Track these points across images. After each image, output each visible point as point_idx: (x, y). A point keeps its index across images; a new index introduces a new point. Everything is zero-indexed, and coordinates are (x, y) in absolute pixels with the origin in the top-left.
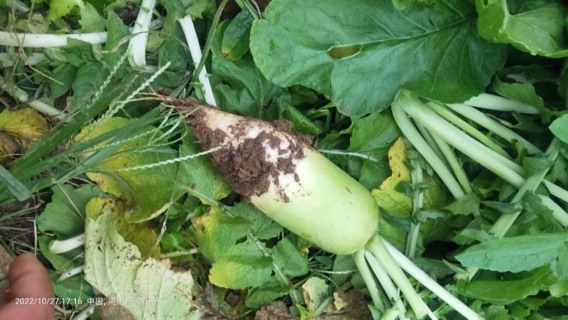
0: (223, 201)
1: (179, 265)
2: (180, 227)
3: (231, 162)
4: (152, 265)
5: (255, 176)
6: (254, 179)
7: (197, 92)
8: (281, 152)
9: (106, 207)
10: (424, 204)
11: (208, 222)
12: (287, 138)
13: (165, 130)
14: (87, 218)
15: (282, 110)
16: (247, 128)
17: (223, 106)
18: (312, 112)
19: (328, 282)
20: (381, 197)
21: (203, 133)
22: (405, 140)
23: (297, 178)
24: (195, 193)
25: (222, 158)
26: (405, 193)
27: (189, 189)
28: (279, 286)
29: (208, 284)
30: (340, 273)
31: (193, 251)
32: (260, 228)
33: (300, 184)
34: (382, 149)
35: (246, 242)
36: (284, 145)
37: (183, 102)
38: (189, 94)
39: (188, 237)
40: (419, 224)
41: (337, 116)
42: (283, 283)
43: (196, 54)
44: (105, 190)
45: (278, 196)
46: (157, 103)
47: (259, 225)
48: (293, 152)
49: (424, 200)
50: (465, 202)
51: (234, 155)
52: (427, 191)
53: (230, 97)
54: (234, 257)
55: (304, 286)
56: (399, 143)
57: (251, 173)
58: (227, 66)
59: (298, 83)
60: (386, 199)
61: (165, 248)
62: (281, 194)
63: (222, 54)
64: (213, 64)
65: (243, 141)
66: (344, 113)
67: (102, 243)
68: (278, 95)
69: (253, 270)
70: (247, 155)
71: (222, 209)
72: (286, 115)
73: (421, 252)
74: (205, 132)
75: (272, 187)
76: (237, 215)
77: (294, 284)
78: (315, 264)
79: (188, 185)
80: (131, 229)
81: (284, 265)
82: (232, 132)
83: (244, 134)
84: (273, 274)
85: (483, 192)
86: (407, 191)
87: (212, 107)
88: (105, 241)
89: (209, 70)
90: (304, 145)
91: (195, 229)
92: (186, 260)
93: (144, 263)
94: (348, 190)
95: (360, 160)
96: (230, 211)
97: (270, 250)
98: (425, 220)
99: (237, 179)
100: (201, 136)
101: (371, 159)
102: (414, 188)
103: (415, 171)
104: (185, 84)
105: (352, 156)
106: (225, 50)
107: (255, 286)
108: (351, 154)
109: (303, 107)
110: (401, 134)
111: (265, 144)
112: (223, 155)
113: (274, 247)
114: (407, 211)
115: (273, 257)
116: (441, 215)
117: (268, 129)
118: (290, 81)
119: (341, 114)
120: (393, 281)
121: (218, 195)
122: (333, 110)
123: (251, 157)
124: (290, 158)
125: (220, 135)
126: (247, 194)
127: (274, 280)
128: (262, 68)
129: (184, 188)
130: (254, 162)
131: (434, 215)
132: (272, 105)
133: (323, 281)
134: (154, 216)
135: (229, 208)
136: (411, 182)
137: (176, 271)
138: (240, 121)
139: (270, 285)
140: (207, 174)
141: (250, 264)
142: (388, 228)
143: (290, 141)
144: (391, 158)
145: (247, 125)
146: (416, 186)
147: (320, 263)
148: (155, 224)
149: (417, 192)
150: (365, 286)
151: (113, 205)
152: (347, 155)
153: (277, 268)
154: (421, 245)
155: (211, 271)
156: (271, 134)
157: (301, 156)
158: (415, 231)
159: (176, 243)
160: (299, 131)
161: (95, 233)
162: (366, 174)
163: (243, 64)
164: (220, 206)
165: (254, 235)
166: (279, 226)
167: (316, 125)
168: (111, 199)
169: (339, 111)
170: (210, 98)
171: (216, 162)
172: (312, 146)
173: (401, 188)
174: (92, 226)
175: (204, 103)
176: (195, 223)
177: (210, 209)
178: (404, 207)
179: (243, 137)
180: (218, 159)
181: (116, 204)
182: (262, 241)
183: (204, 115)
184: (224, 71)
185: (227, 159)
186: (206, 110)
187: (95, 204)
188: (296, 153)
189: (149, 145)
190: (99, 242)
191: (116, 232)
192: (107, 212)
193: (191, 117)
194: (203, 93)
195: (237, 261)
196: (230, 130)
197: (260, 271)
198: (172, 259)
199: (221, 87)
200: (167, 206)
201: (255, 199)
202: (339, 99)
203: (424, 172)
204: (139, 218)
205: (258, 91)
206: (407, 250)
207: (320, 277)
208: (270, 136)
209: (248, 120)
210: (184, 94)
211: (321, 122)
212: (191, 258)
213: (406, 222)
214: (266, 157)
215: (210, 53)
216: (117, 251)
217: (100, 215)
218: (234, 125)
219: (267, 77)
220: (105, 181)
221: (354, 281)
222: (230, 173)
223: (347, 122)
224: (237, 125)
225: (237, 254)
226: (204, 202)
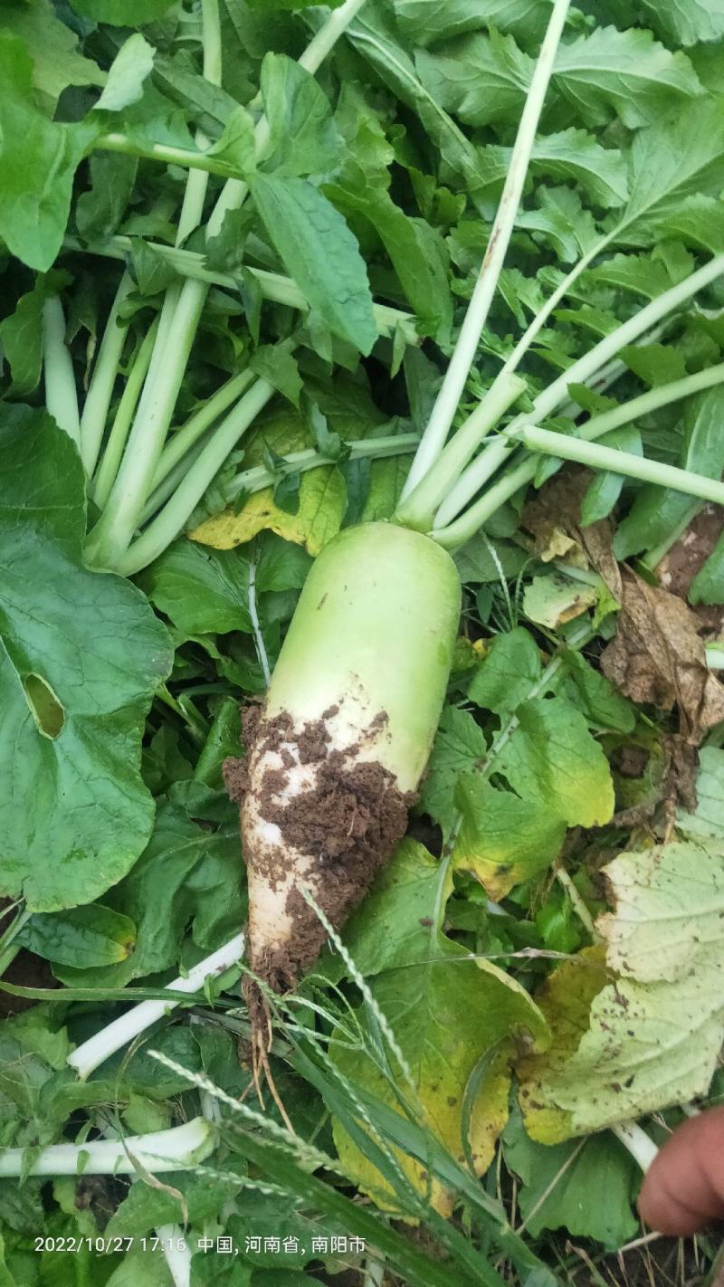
0: (436, 849)
1: (602, 897)
2: (525, 923)
3: (344, 859)
4: (620, 954)
5: (353, 799)
6: (363, 800)
7: (226, 984)
8: (289, 763)
9: (540, 1101)
10: (306, 447)
11: (484, 863)
12: (258, 760)
13: (320, 1025)
14: (575, 1133)
15: (208, 792)
16: (264, 851)
17: (239, 919)
18: (193, 728)
19: (528, 580)
20: (320, 535)
21: (306, 940)
22: (190, 527)
23: (331, 713)
24: (438, 913)
25: (342, 882)
26: (297, 490)
27: (435, 929)
28: (571, 676)
29: (619, 824)
30: (498, 564)
31: (563, 876)
32: (466, 754)
33: (341, 702)
34: (225, 565)
35: (503, 772)
36: (273, 761)
37: (254, 1007)
38: (237, 999)
39: (539, 896)
40: (348, 444)
41: (185, 676)
42: (561, 671)
43: (149, 1012)
44: (506, 1116)
45: (381, 738)
46: (272, 1057)
47: (462, 756)
48: (281, 740)
49: (299, 451)
50: (273, 373)
51: (327, 858)
52: (279, 451)
53: (216, 910)
54: (541, 787)
55: (551, 625)
56: (201, 535)
57: (351, 809)
58: (151, 937)
59: (139, 778)
60: (321, 522)
61: (576, 939)
62: (374, 734)
63: (129, 956)
64: (157, 971)
65: (293, 850)
66: (172, 662)
67: (614, 1080)
68: (180, 810)
69: (552, 739)
70: (319, 831)
71: (452, 846)
72: (216, 780)
73: (402, 422)
74: (302, 936)
75: (365, 756)
76: (455, 811)
77: (555, 646)
78: (500, 618)
79: (427, 935)
80: (566, 1027)
81: (524, 680)
82: (283, 878)
83: (278, 853)
84: (549, 695)
85: (239, 346)
86: (292, 489)
87: (248, 943)
88: (608, 1076)
89: (172, 974)
90: (261, 722)
91: (516, 888)
92: (589, 886)
93: (624, 973)
94: (322, 602)
95: (263, 598)
96: (451, 828)
97: (504, 718)
98: (335, 435)
99: (376, 836)
100: (312, 942)
101: (252, 580)
102: (280, 478)
103: (247, 487)
104: (220, 1017)
105: (259, 618)
106: (119, 953)
107: (586, 724)
108: (256, 623)
109: (191, 750)
110: (183, 538)
111: (282, 801)
112: (336, 881)
113: (495, 711)
114: (333, 476)
115: (514, 707)
116: (315, 408)
117: (252, 806)
118: (136, 794)
119: (175, 668)
120: (475, 456)
121: (427, 863)
122: (175, 686)
123: (319, 820)
124: (296, 739)
125: (295, 905)
126: (402, 804)
127: (563, 690)
128: (127, 863)
129: (437, 942)
130: (327, 811)
131: (319, 422)
132: (204, 817)
133: (527, 590)
134: (515, 986)
135: (446, 832)
136: (272, 486)
137: (616, 899)
138: (256, 869)
139: (575, 692)
140: (391, 903)
141: (543, 750)
142: (376, 501)
143: (263, 752)
144: (237, 541)
145: (258, 852)
146: (276, 474)
147: (494, 609)
148: (537, 976)
149: (288, 469)
150: (508, 504)
151: (531, 1087)
152: (259, 628)
153: (536, 691)
154: (388, 428)
155: (588, 824)
156: (259, 797)
157: (285, 721)
158: (364, 447)
159: (560, 920)
160: (240, 743)
161: (600, 1103)
162: (284, 579)
163: (137, 905)
164: (448, 852)
165: (484, 761)
166: (445, 717)
167: (219, 712)
168: (521, 1096)
169: (170, 673)
170: (230, 951)
171: (357, 892)
172: (259, 705)
173: (289, 502)
174: (588, 1115)
175: (245, 960)
176: (500, 891)
177: (462, 871)
178: (325, 483)
179: (284, 851)
180: (348, 890)
181: (526, 1080)
182: (490, 741)
183: (268, 951)
184: (162, 942)
185: (341, 871)
186: (257, 951)
187: (542, 1128)
188: (281, 732)
189: (363, 1046)
190: (616, 1088)
191: (576, 1057)
192: (548, 1095)
193: (283, 986)
194: (224, 971)
195: (547, 778)
196: (279, 885)
197: (550, 724)
198: (594, 917)
199: (200, 937)
200: (484, 963)
201: (406, 782)
202: (146, 684)
203: (241, 468)
204: (534, 1017)
205: (184, 854)
206: (406, 451)
207: (521, 600)
208: (265, 797)
209: (249, 854)
210: (240, 1010)
211: (210, 705)
212: (580, 876)
213: (354, 470)
214: (308, 790)
215: (134, 983)
216: (617, 1042)
217: (558, 1108)
218: (267, 881)
219: (143, 843)
220: (485, 1124)
221: (506, 530)
222: (367, 855)
223: (191, 651)
224: (265, 873)
225: (535, 781)
226: (450, 888)
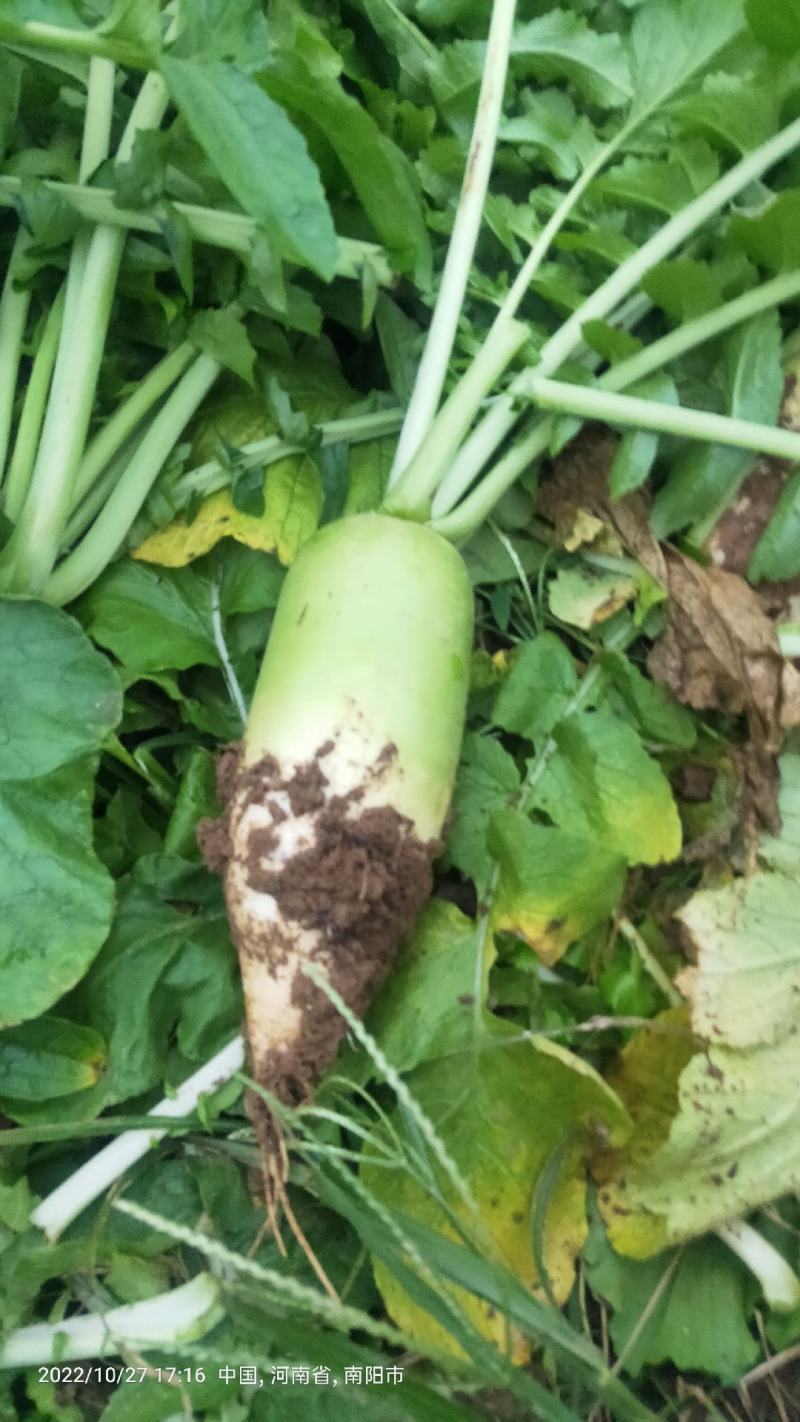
0: (471, 908)
1: (678, 949)
2: (586, 989)
3: (359, 929)
4: (708, 1015)
5: (362, 853)
6: (375, 853)
7: (226, 1101)
8: (279, 817)
9: (624, 1205)
10: (267, 435)
11: (531, 919)
12: (239, 819)
13: (347, 1140)
14: (671, 1240)
15: (182, 866)
16: (257, 930)
17: (234, 1019)
18: (157, 789)
19: (551, 575)
20: (294, 541)
21: (319, 1037)
22: (133, 542)
23: (326, 749)
24: (479, 987)
25: (358, 960)
26: (260, 489)
27: (478, 1008)
28: (615, 685)
29: (689, 858)
30: (514, 556)
31: (627, 928)
32: (496, 790)
33: (338, 734)
34: (180, 588)
35: (543, 807)
36: (258, 816)
37: (262, 1126)
38: (241, 1119)
39: (601, 958)
40: (318, 427)
41: (141, 727)
42: (602, 681)
43: (130, 1146)
44: (584, 1228)
45: (391, 776)
46: (291, 1188)
47: (491, 793)
48: (266, 789)
49: (259, 440)
50: (217, 345)
51: (336, 930)
52: (236, 442)
53: (205, 1010)
54: (592, 822)
55: (585, 624)
56: (148, 552)
57: (360, 865)
58: (124, 1053)
59: (91, 853)
60: (294, 525)
61: (651, 1002)
62: (381, 771)
63: (99, 1080)
64: (136, 1093)
65: (294, 924)
66: (120, 706)
67: (714, 1170)
68: (149, 892)
69: (599, 760)
70: (323, 898)
71: (489, 902)
72: (191, 851)
73: (381, 397)
74: (314, 1032)
75: (374, 800)
76: (488, 860)
77: (591, 652)
78: (522, 625)
79: (468, 1015)
80: (647, 1112)
81: (558, 696)
82: (284, 961)
83: (275, 931)
84: (591, 709)
85: (171, 310)
86: (253, 487)
87: (248, 1048)
88: (707, 1167)
89: (154, 1095)
90: (240, 771)
91: (572, 946)
92: (658, 938)
93: (715, 1039)
94: (303, 615)
95: (231, 622)
96: (486, 880)
97: (538, 744)
98: (301, 416)
99: (395, 898)
100: (328, 1038)
101: (215, 603)
102: (238, 474)
103: (199, 489)
104: (222, 1144)
105: (229, 649)
106: (86, 1076)
107: (637, 740)
108: (225, 655)
109: (158, 816)
110: (123, 558)
111: (274, 864)
112: (351, 958)
113: (526, 735)
114: (303, 468)
115: (549, 727)
116: (273, 383)
117: (238, 875)
118: (89, 873)
119: (127, 716)
120: (473, 426)
121: (460, 927)
122: (130, 740)
123: (323, 883)
124: (284, 787)
125: (304, 993)
126: (423, 856)
127: (606, 703)
128: (82, 961)
129: (481, 1022)
130: (331, 871)
131: (280, 400)
132: (183, 896)
133: (553, 586)
134: (583, 1067)
135: (480, 888)
136: (227, 487)
137: (695, 948)
138: (250, 955)
139: (621, 705)
140: (421, 980)
141: (590, 776)
142: (359, 492)
143: (245, 807)
144: (191, 555)
145: (250, 932)
146: (231, 470)
147: (514, 614)
148: (607, 1053)
149: (248, 463)
150: (517, 486)
151: (611, 1189)
152: (231, 661)
153: (573, 707)
154: (366, 404)
155: (652, 860)
156: (245, 863)
157: (269, 765)
158: (338, 429)
159: (627, 983)
160: (216, 802)
161: (700, 1200)
162: (252, 598)
163: (104, 1014)
164: (485, 910)
165: (518, 795)
166: (466, 746)
167: (188, 767)
168: (600, 1203)
169: (119, 718)
170: (227, 1060)
171: (378, 970)
172: (235, 752)
173: (251, 502)
174: (685, 1217)
175: (247, 1069)
176: (554, 951)
177: (506, 932)
178: (295, 481)
179: (283, 928)
180: (366, 969)
181: (605, 1182)
182: (524, 772)
183: (274, 1054)
184: (139, 1056)
185: (356, 945)
186: (259, 1056)
187: (629, 1237)
188: (266, 780)
189: (403, 1162)
190: (717, 1181)
191: (666, 1148)
192: (635, 1197)
193: (295, 1096)
194: (222, 1085)
195: (598, 809)
196: (281, 970)
197: (595, 743)
198: (671, 973)
199: (188, 1046)
200: (543, 1043)
201: (427, 828)
202: (84, 732)
203: (190, 465)
204: (610, 1105)
205: (158, 944)
206: (387, 431)
207: (546, 600)
208: (252, 863)
209: (239, 936)
210: (244, 1132)
211: (176, 760)
212: (648, 926)
213: (329, 460)
214: (305, 848)
215: (108, 1112)
216: (714, 1124)
217: (646, 1212)
218: (264, 968)
219: (104, 933)
220: (560, 1240)
221: (521, 519)
222: (387, 922)
223: (144, 692)
224: (261, 958)
225: (583, 814)
226: (492, 955)
